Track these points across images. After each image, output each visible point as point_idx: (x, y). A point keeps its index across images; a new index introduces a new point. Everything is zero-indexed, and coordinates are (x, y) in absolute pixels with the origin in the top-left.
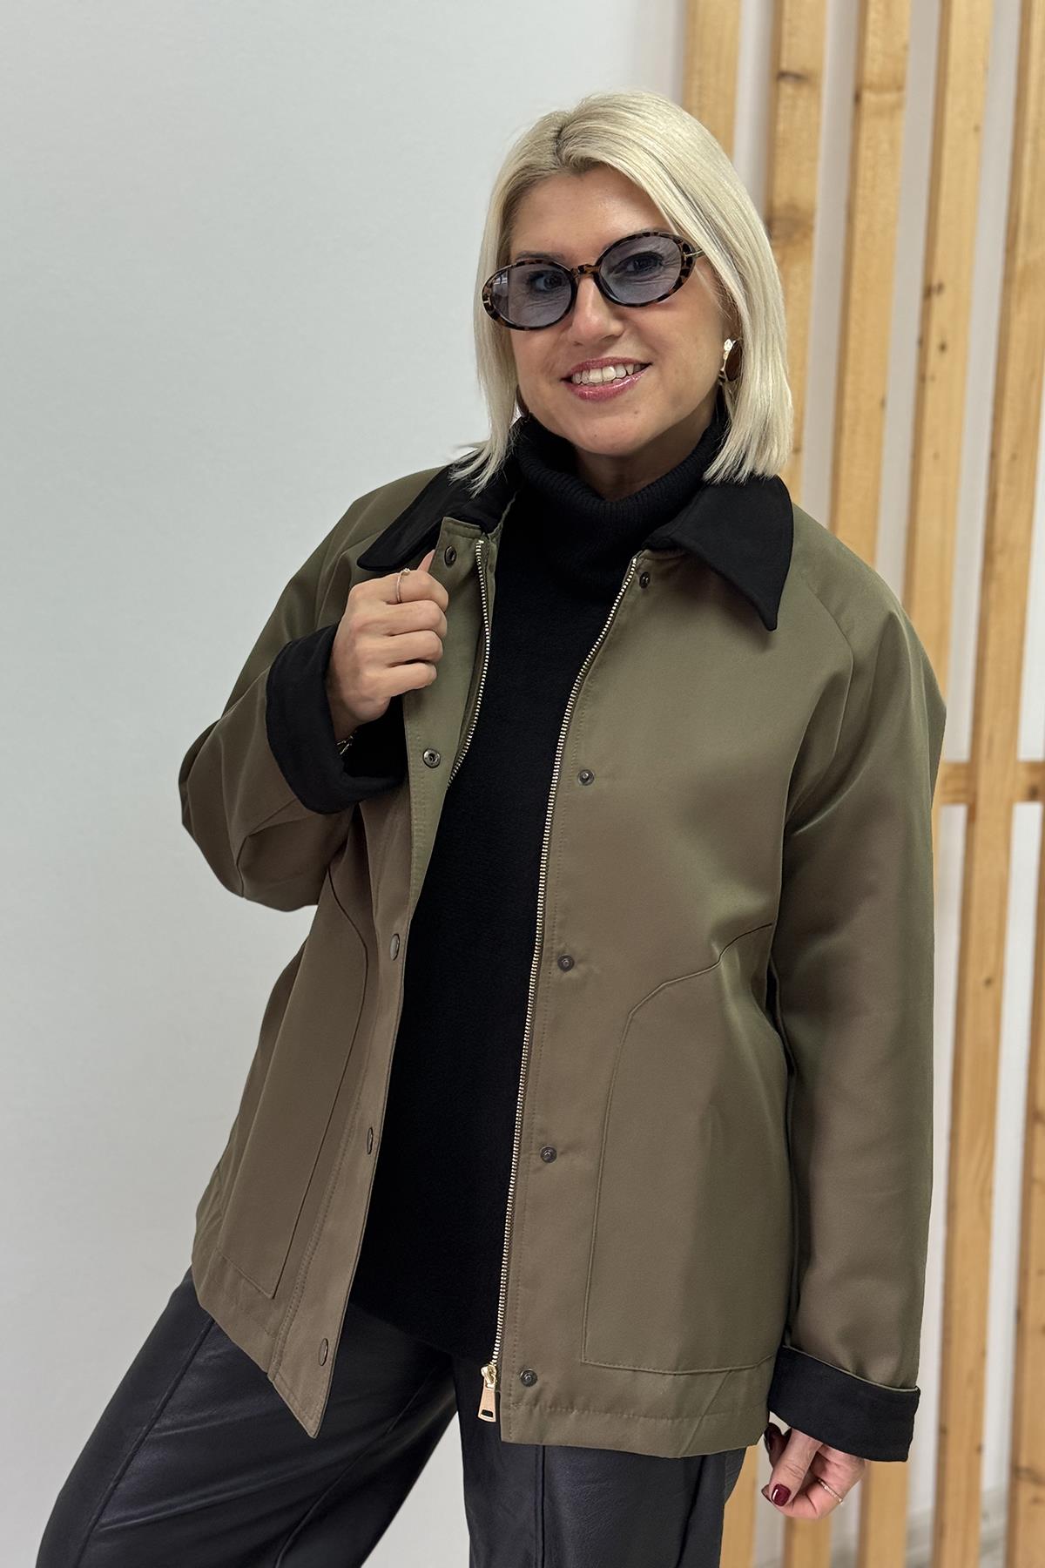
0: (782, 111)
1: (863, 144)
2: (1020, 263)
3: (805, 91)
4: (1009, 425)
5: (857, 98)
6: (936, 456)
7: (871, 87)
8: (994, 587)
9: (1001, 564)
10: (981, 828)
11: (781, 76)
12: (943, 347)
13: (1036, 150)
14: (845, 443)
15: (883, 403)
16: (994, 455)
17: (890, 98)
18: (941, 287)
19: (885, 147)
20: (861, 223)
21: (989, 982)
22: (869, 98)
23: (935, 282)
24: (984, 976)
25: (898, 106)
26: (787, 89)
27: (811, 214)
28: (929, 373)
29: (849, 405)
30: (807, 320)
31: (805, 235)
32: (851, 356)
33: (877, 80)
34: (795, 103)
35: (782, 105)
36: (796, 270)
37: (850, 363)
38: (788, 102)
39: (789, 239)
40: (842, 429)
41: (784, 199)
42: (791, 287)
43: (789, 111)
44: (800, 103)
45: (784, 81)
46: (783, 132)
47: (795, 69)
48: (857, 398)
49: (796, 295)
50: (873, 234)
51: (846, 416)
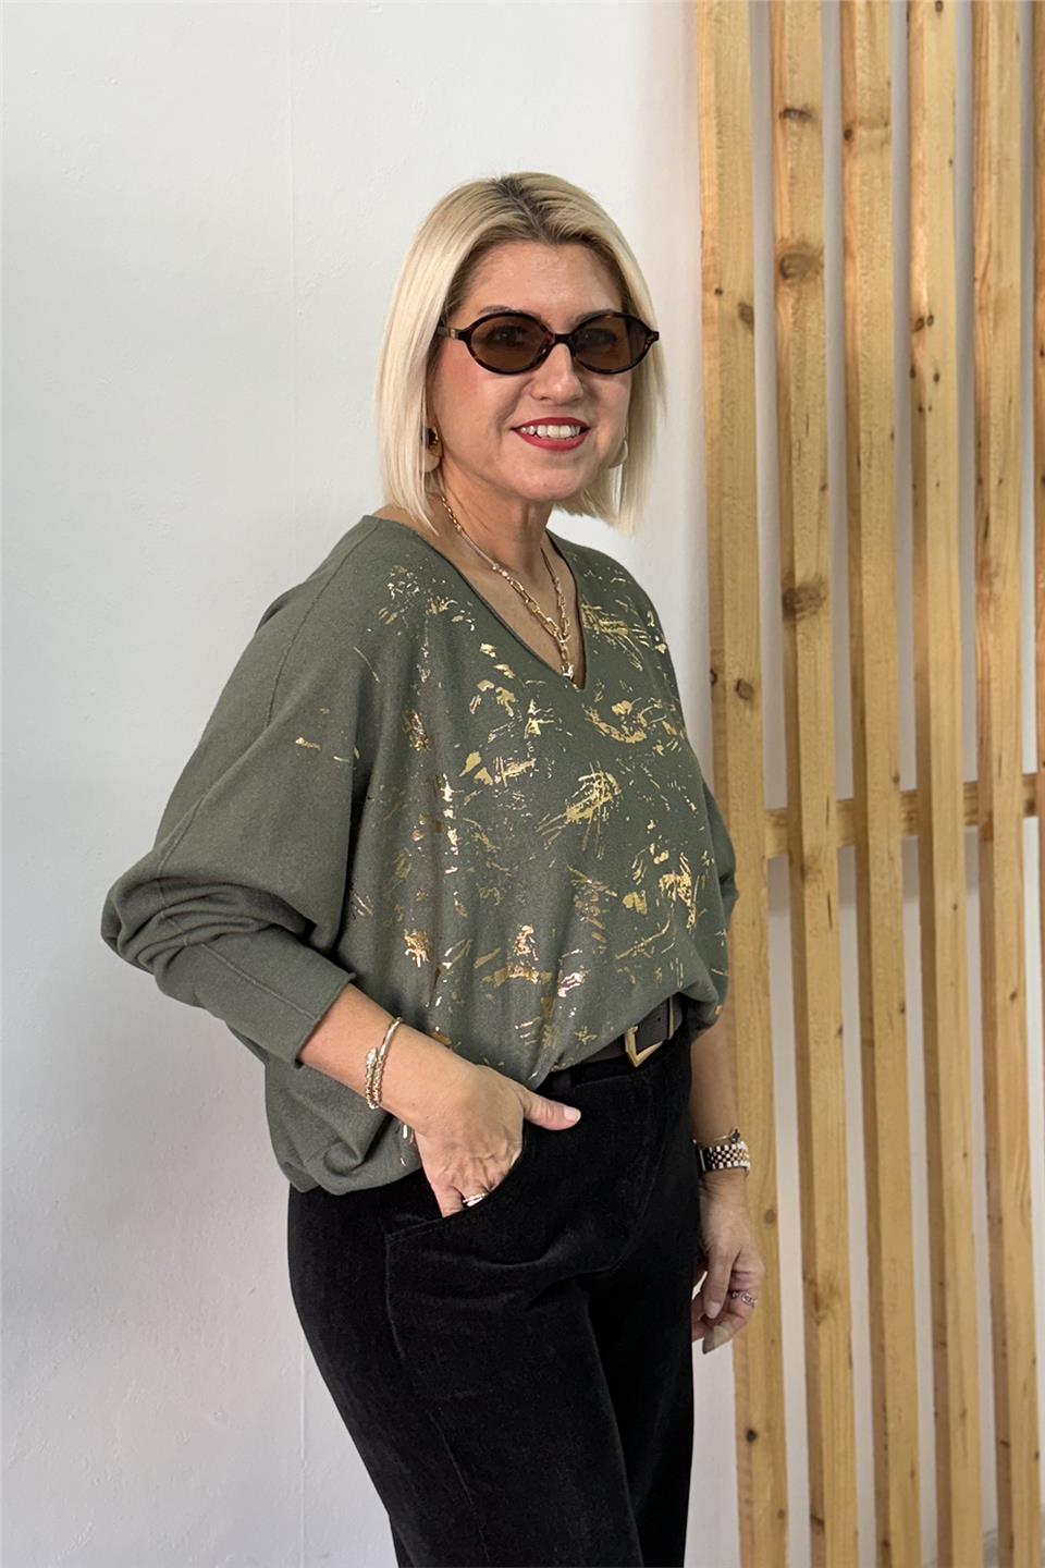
0: (789, 149)
1: (858, 180)
2: (993, 291)
3: (808, 126)
4: (994, 449)
5: (848, 135)
6: (938, 485)
7: (861, 123)
8: (992, 609)
10: (999, 848)
11: (787, 112)
12: (937, 378)
13: (1000, 181)
14: (862, 478)
15: (892, 436)
16: (979, 481)
17: (879, 133)
18: (931, 318)
19: (878, 182)
20: (862, 258)
21: (1013, 996)
22: (861, 133)
23: (926, 314)
24: (1010, 990)
25: (885, 142)
26: (793, 125)
27: (821, 253)
28: (926, 407)
29: (863, 436)
30: (823, 357)
31: (817, 272)
32: (862, 390)
33: (866, 115)
34: (800, 140)
35: (789, 143)
36: (811, 308)
37: (862, 397)
38: (795, 140)
39: (803, 277)
40: (859, 463)
41: (797, 235)
42: (809, 325)
43: (795, 148)
44: (805, 140)
45: (792, 119)
46: (792, 169)
47: (798, 106)
48: (870, 433)
49: (813, 333)
50: (873, 269)
51: (862, 451)
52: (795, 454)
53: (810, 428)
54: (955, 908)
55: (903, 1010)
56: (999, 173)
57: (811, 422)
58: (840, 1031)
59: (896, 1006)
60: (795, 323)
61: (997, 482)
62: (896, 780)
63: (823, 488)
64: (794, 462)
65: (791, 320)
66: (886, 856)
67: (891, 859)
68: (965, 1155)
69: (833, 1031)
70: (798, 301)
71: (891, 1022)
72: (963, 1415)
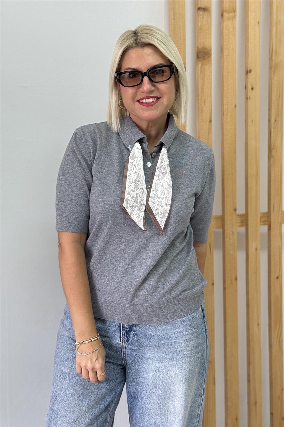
0: (199, 20)
1: (224, 29)
2: (274, 62)
3: (206, 13)
4: (273, 111)
5: (222, 15)
6: (252, 121)
7: (226, 12)
8: (272, 160)
9: (273, 152)
10: (273, 232)
11: (199, 9)
12: (252, 89)
13: (277, 29)
14: (225, 119)
15: (236, 106)
16: (269, 120)
17: (232, 14)
18: (251, 70)
19: (231, 29)
20: (225, 53)
21: (277, 278)
22: (225, 15)
23: (249, 70)
24: (276, 276)
25: (234, 17)
26: (201, 13)
27: (211, 51)
28: (248, 97)
29: (225, 107)
30: (211, 82)
31: (209, 57)
32: (225, 92)
33: (227, 9)
34: (203, 17)
35: (199, 18)
36: (207, 67)
37: (225, 94)
38: (201, 17)
39: (204, 58)
40: (224, 114)
41: (202, 46)
42: (206, 72)
43: (201, 19)
44: (205, 17)
45: (200, 10)
46: (200, 26)
47: (203, 6)
48: (227, 105)
49: (207, 75)
50: (229, 56)
51: (225, 110)
52: (200, 111)
53: (206, 104)
54: (256, 249)
55: (236, 279)
56: (276, 26)
57: (206, 101)
58: (213, 284)
59: (234, 277)
60: (201, 72)
61: (274, 121)
62: (235, 210)
63: (210, 121)
64: (200, 114)
65: (200, 71)
66: (231, 233)
67: (233, 234)
68: (258, 325)
69: (211, 284)
70: (202, 65)
71: (232, 283)
72: (256, 403)
